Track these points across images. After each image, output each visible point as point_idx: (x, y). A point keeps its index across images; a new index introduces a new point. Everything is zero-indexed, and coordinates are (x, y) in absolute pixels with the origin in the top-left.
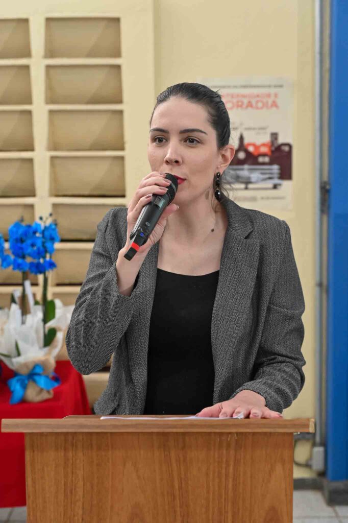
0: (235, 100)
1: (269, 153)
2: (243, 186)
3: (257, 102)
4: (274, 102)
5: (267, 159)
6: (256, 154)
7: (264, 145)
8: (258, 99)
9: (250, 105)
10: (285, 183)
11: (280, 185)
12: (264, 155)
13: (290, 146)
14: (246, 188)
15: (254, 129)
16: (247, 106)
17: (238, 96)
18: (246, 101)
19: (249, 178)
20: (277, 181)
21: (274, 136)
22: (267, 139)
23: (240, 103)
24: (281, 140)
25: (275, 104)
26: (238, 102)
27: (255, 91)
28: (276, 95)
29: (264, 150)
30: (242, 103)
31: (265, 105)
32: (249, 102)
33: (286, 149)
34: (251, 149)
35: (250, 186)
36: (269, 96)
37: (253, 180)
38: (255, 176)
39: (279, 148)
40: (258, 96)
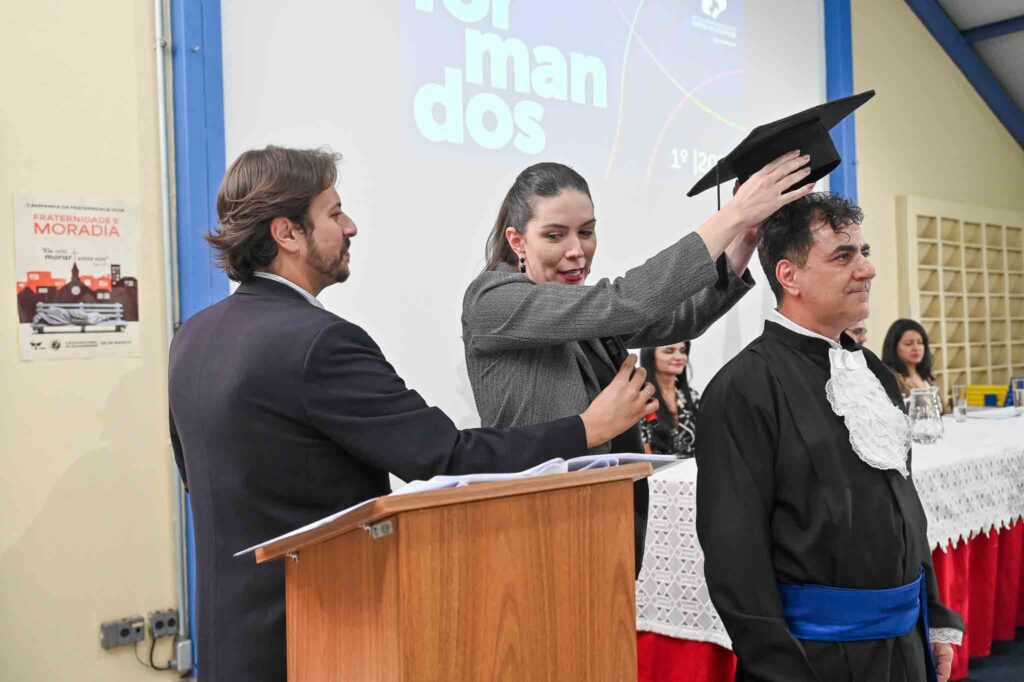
0: (66, 224)
1: (110, 289)
2: (79, 328)
3: (93, 227)
4: (114, 228)
5: (107, 296)
6: (94, 289)
7: (103, 278)
8: (94, 223)
9: (84, 230)
10: (131, 325)
11: (124, 327)
12: (103, 291)
13: (135, 281)
14: (83, 331)
15: (92, 259)
16: (82, 231)
17: (69, 218)
18: (80, 225)
19: (86, 318)
20: (120, 322)
21: (116, 268)
22: (107, 271)
23: (72, 228)
24: (124, 274)
25: (114, 231)
26: (69, 225)
27: (91, 214)
28: (116, 221)
29: (103, 284)
30: (76, 228)
31: (103, 231)
32: (84, 226)
33: (131, 284)
34: (87, 283)
35: (87, 328)
36: (107, 220)
37: (91, 321)
38: (93, 316)
39: (121, 283)
40: (94, 219)
